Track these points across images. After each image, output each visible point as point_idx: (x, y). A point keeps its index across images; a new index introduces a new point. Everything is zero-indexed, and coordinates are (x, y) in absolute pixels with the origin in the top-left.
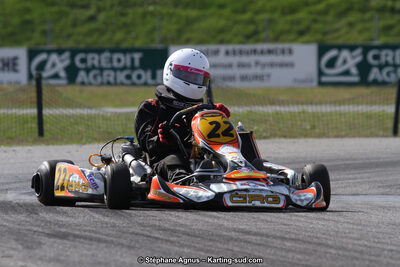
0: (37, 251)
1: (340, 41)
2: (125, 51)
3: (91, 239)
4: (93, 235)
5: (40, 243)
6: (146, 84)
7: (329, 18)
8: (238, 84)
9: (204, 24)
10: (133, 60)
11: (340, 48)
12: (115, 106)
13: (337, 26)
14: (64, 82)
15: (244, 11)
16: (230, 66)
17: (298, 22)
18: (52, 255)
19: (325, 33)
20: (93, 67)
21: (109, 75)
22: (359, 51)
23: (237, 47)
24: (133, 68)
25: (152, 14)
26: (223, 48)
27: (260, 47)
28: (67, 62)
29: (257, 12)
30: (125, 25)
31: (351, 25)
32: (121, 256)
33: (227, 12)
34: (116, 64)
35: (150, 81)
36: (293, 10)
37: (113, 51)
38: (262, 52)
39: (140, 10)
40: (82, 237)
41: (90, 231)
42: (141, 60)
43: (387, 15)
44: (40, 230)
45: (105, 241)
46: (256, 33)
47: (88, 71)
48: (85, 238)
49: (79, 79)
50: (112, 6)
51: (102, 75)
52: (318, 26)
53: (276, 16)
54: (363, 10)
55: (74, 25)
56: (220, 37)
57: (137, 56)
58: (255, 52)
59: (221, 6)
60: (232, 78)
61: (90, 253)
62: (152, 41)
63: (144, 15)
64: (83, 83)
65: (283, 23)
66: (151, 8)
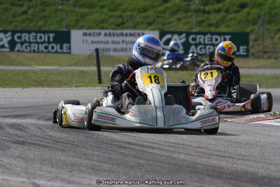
0: (8, 152)
1: (172, 29)
2: (44, 32)
3: (39, 145)
4: (39, 143)
5: (9, 147)
6: (56, 52)
7: (166, 15)
8: (112, 53)
9: (91, 17)
10: (49, 38)
11: (173, 33)
12: (40, 65)
13: (171, 20)
14: (8, 50)
15: (116, 10)
16: (107, 42)
17: (148, 17)
18: (17, 154)
19: (164, 24)
20: (25, 42)
21: (34, 46)
22: (184, 35)
23: (112, 31)
24: (49, 42)
25: (61, 10)
26: (103, 32)
27: (125, 31)
28: (10, 38)
29: (123, 11)
30: (45, 17)
31: (179, 20)
32: (58, 155)
33: (105, 10)
34: (39, 40)
35: (59, 50)
36: (145, 10)
37: (37, 32)
38: (126, 35)
39: (54, 8)
40: (33, 144)
41: (37, 140)
42: (54, 38)
43: (200, 14)
44: (7, 139)
45: (47, 147)
46: (123, 23)
47: (22, 43)
48: (35, 144)
49: (17, 49)
50: (37, 5)
51: (30, 46)
52: (160, 20)
53: (134, 13)
54: (187, 11)
55: (14, 16)
56: (101, 25)
57: (51, 35)
58: (122, 34)
59: (103, 7)
60: (109, 50)
61: (39, 153)
62: (61, 26)
63: (56, 11)
64: (19, 51)
65: (139, 17)
66: (60, 7)
